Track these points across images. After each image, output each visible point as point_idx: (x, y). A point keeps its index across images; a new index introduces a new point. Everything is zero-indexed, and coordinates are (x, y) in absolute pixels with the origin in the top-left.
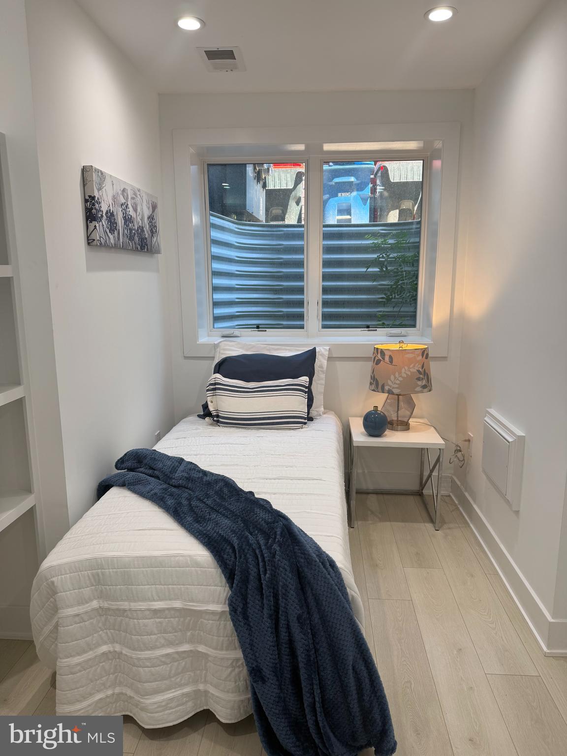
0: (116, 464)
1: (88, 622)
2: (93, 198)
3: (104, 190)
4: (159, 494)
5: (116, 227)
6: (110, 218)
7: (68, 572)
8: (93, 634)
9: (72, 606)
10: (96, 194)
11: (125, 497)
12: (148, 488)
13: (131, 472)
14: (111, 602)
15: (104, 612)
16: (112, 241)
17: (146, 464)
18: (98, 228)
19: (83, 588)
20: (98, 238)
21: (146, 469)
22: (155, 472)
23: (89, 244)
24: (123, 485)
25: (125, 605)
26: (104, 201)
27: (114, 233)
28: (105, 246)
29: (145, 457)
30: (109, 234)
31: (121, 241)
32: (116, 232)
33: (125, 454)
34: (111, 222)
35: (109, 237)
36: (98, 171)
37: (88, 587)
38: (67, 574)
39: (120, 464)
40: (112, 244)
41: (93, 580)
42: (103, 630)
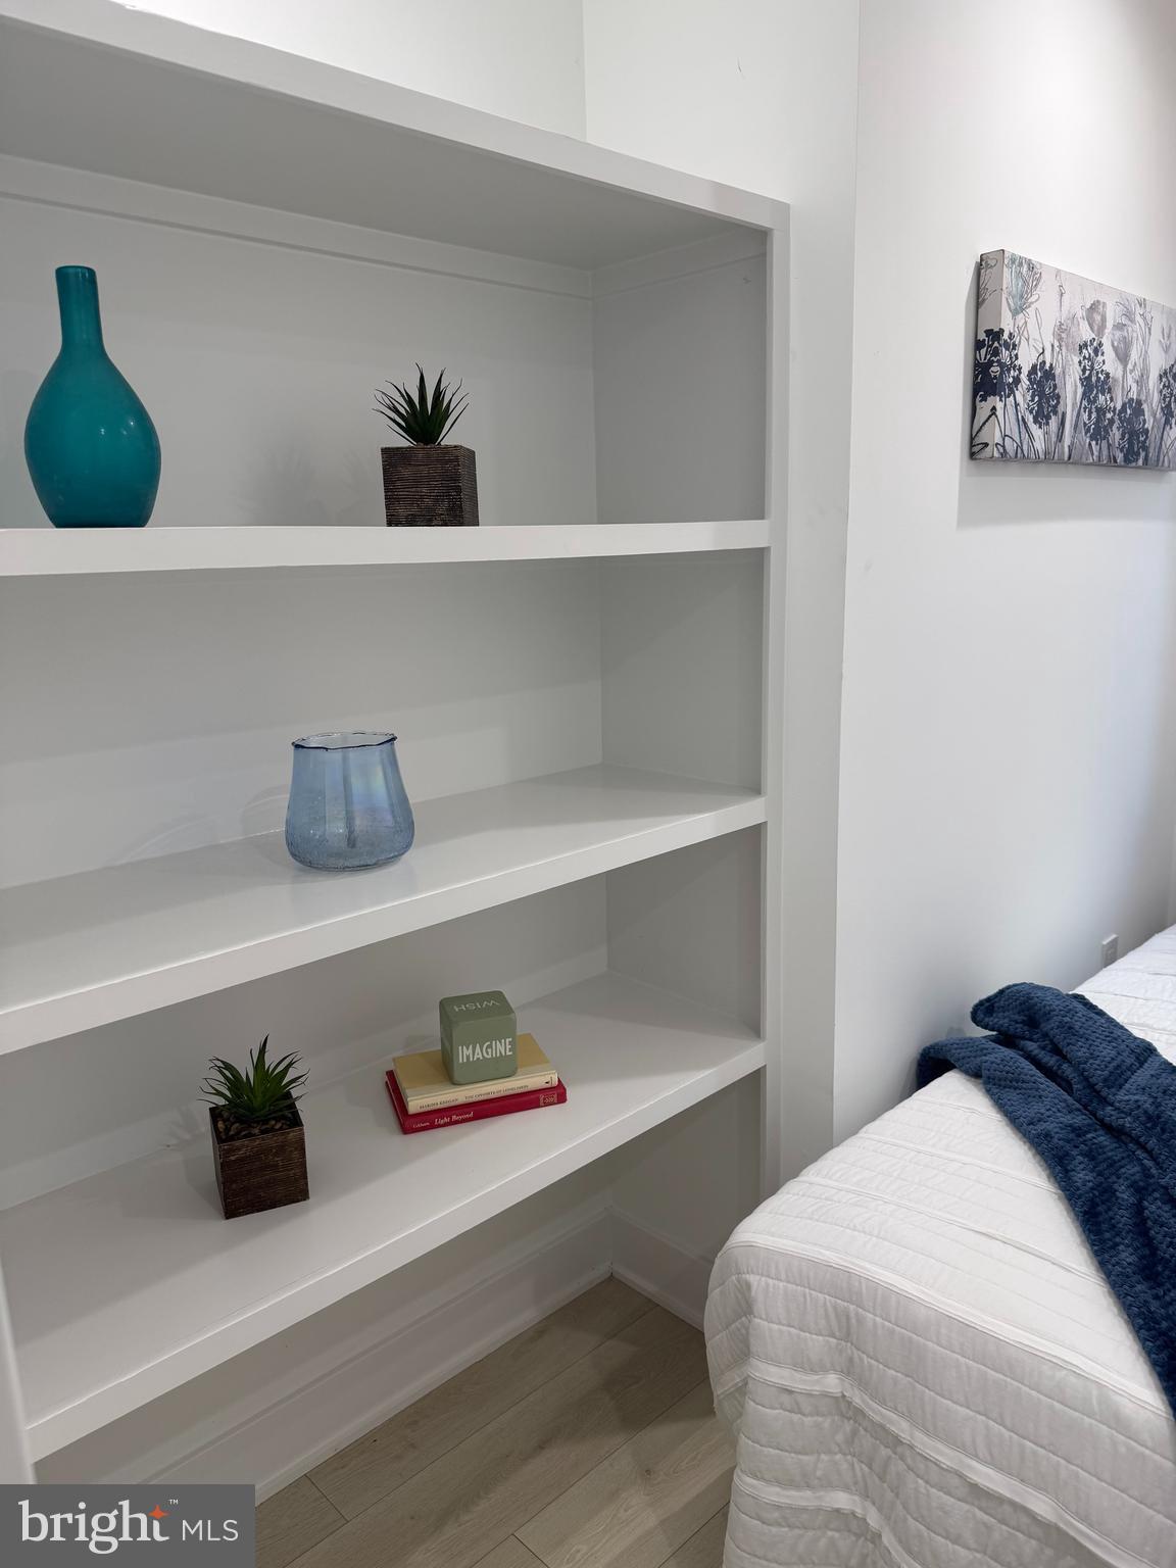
0: (974, 1009)
1: (809, 1418)
2: (995, 335)
3: (1031, 311)
4: (1055, 1140)
5: (1056, 406)
6: (1040, 384)
7: (783, 1277)
8: (819, 1454)
9: (777, 1363)
10: (1007, 324)
11: (973, 1111)
12: (1037, 1108)
13: (1003, 1049)
14: (868, 1400)
15: (851, 1413)
16: (1039, 445)
17: (1045, 1035)
18: (999, 412)
19: (810, 1333)
20: (998, 439)
21: (1043, 1048)
22: (1065, 1066)
23: (972, 455)
24: (975, 1074)
25: (901, 1427)
26: (1028, 340)
27: (1048, 424)
28: (1016, 458)
29: (1048, 1015)
30: (1033, 428)
31: (1067, 441)
32: (1054, 422)
33: (1001, 992)
34: (1042, 394)
35: (1031, 436)
36: (1017, 261)
37: (822, 1335)
38: (781, 1280)
39: (984, 1011)
40: (1036, 452)
41: (834, 1322)
42: (845, 1454)
